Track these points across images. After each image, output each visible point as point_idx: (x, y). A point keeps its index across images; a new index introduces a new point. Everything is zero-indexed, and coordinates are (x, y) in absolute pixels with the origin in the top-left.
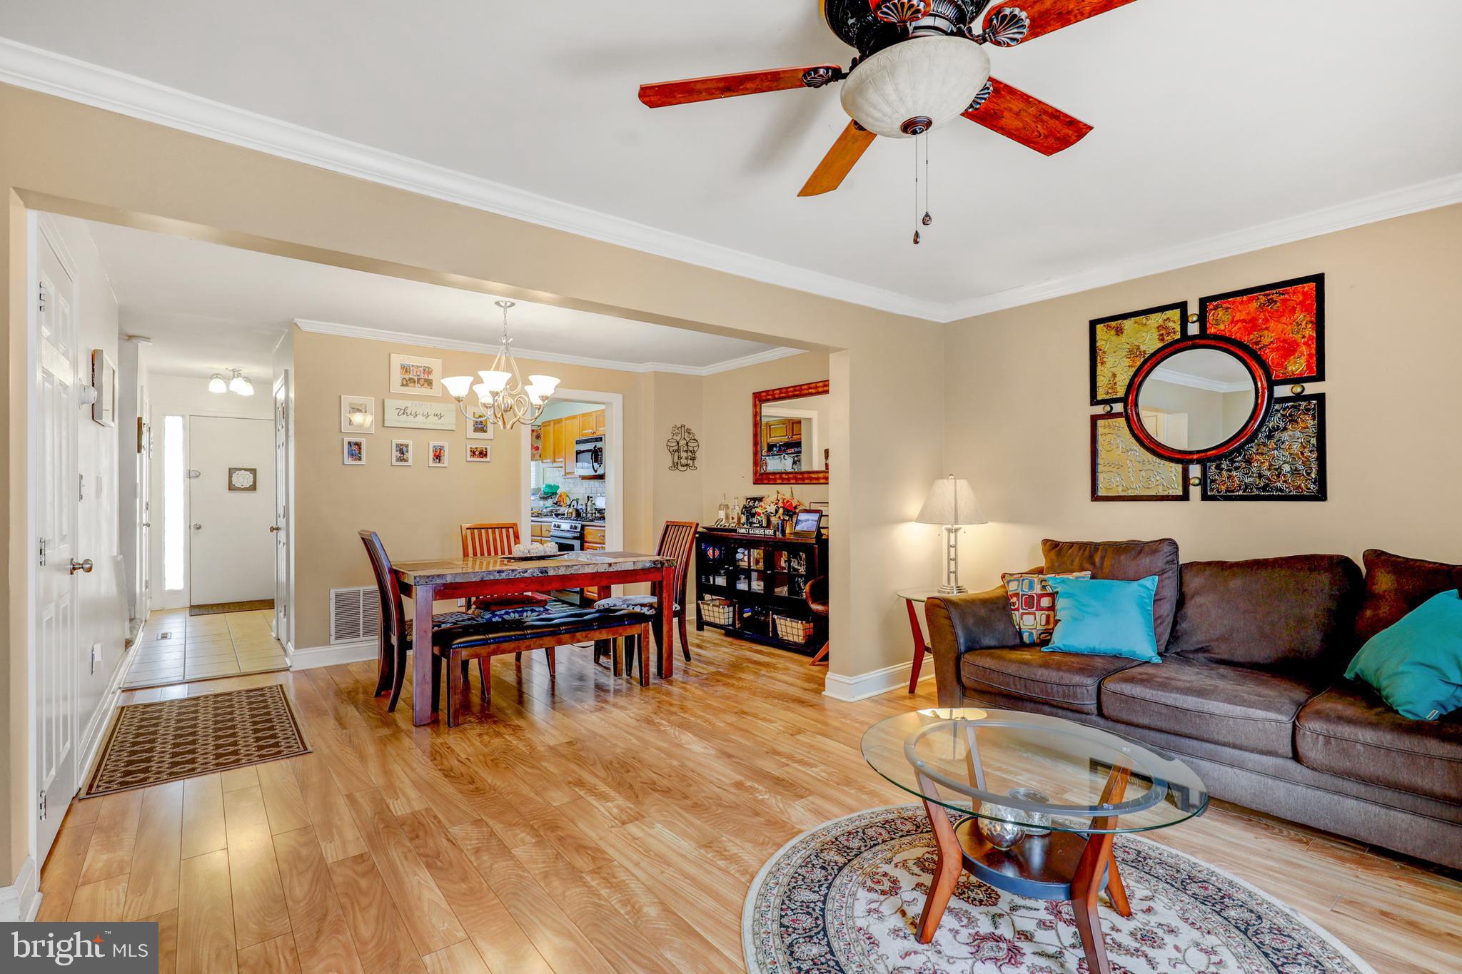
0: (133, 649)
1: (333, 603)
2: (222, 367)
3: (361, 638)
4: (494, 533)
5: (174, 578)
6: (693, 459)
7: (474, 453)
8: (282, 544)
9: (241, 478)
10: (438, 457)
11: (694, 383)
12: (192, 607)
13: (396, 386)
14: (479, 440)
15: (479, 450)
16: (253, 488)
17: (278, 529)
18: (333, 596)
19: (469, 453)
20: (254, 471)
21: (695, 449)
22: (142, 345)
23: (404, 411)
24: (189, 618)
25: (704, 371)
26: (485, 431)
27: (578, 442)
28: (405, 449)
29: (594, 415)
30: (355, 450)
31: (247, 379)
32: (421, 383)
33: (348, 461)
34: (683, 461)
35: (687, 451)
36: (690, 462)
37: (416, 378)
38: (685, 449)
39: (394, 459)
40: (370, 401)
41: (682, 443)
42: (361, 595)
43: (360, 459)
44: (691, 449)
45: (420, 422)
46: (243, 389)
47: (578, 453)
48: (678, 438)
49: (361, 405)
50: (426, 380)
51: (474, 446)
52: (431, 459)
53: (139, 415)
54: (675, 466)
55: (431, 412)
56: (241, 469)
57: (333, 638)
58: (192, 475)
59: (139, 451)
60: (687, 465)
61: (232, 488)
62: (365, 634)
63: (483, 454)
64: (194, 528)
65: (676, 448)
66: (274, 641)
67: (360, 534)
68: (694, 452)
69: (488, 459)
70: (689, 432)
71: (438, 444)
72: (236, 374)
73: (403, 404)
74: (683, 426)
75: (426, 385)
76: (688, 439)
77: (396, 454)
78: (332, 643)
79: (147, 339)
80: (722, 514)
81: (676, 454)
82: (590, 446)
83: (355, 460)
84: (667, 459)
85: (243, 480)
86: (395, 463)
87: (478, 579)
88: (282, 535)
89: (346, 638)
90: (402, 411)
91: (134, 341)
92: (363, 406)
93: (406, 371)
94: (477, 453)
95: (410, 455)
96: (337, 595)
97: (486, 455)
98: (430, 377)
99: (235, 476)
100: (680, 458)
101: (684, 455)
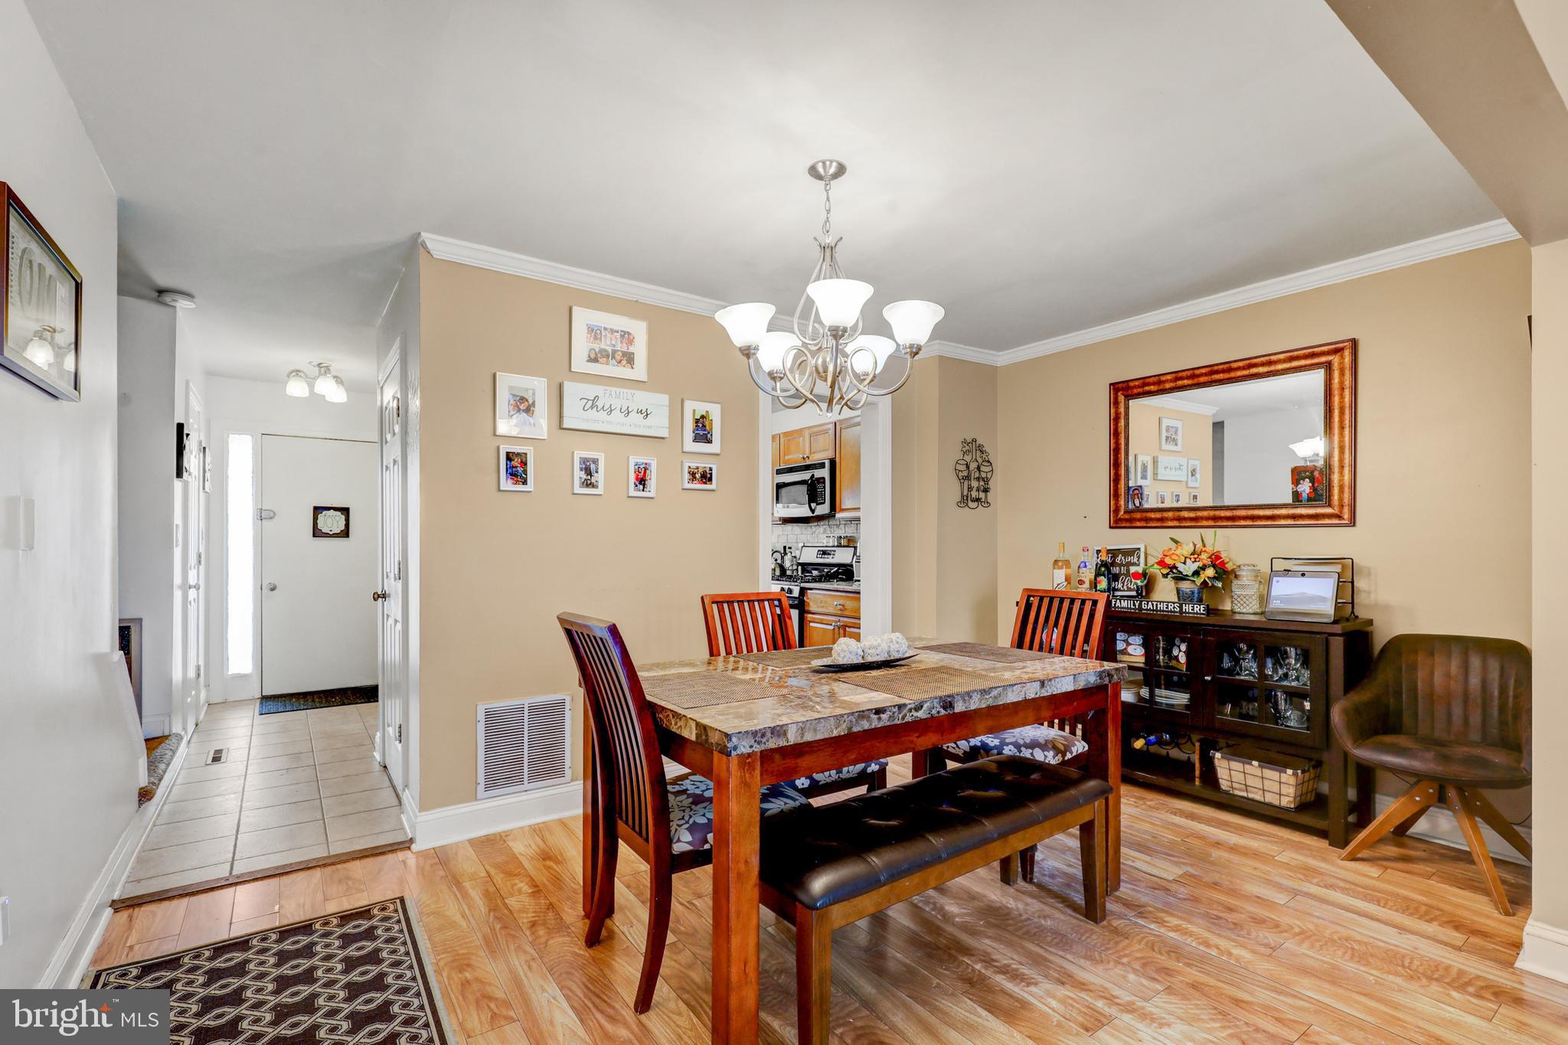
0: (152, 807)
1: (481, 728)
2: (303, 357)
3: (526, 786)
4: (752, 609)
5: (240, 659)
6: (986, 491)
7: (693, 475)
8: (391, 621)
9: (329, 521)
10: (642, 481)
11: (988, 375)
12: (265, 699)
13: (580, 363)
14: (699, 455)
15: (701, 470)
16: (345, 533)
17: (384, 596)
18: (481, 716)
19: (687, 476)
20: (345, 511)
21: (989, 475)
22: (182, 304)
23: (593, 403)
24: (259, 719)
25: (1003, 359)
26: (710, 442)
27: (779, 472)
28: (593, 467)
29: (807, 434)
30: (516, 468)
31: (337, 379)
32: (618, 358)
33: (507, 484)
34: (974, 494)
35: (978, 479)
36: (982, 495)
37: (610, 349)
38: (977, 475)
39: (577, 482)
40: (538, 387)
41: (973, 466)
42: (526, 709)
43: (525, 482)
44: (983, 475)
45: (616, 423)
46: (332, 391)
47: (780, 486)
48: (968, 458)
49: (527, 390)
50: (625, 354)
51: (694, 465)
52: (632, 486)
53: (178, 419)
54: (964, 500)
55: (634, 407)
56: (329, 509)
57: (481, 787)
58: (263, 515)
59: (179, 474)
60: (978, 500)
61: (317, 533)
62: (532, 778)
63: (706, 477)
64: (266, 589)
65: (965, 473)
66: (377, 768)
67: (561, 620)
68: (986, 481)
69: (713, 486)
70: (980, 449)
71: (642, 460)
72: (324, 369)
73: (591, 390)
74: (974, 440)
75: (624, 362)
76: (980, 460)
77: (579, 475)
78: (479, 797)
79: (188, 295)
80: (1060, 575)
81: (966, 483)
82: (805, 476)
83: (517, 483)
84: (954, 491)
85: (332, 522)
86: (578, 490)
87: (842, 730)
88: (393, 606)
89: (502, 786)
90: (590, 403)
91: (168, 298)
92: (530, 392)
93: (596, 338)
94: (698, 476)
95: (599, 478)
96: (489, 714)
97: (710, 479)
98: (632, 349)
99: (321, 517)
100: (970, 489)
101: (975, 484)
